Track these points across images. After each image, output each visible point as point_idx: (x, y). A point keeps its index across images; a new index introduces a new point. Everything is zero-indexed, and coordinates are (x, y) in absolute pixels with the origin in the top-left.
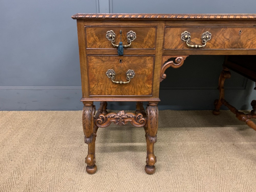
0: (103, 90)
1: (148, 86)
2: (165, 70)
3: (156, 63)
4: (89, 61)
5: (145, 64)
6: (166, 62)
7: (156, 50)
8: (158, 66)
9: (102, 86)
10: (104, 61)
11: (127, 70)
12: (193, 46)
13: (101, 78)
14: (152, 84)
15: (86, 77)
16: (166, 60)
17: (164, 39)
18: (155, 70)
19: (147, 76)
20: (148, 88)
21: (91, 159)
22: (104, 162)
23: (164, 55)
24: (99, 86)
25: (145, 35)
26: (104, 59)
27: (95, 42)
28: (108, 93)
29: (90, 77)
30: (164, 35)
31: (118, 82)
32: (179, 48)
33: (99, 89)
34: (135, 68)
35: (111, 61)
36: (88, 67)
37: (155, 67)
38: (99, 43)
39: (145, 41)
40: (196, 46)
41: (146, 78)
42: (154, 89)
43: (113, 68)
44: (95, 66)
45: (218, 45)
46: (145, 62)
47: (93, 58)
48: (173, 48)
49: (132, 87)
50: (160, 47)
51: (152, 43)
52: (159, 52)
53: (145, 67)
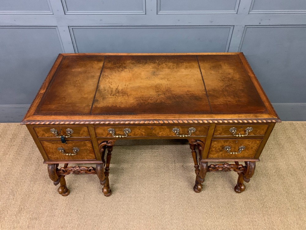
0: (59, 157)
1: (92, 155)
2: (102, 147)
3: (93, 144)
4: (43, 144)
5: (85, 145)
6: (101, 143)
7: (91, 138)
8: (95, 145)
9: (57, 156)
10: (53, 144)
11: (73, 147)
12: (117, 137)
13: (55, 151)
14: (95, 154)
15: (44, 151)
16: (101, 142)
17: (95, 132)
18: (94, 147)
19: (89, 150)
20: (92, 156)
21: (62, 190)
22: (77, 185)
23: (98, 140)
24: (54, 156)
25: (80, 130)
26: (53, 143)
27: (43, 135)
28: (62, 158)
29: (46, 151)
30: (95, 131)
31: (67, 154)
32: (108, 137)
33: (55, 156)
34: (78, 146)
35: (58, 143)
36: (43, 147)
37: (94, 146)
38: (46, 135)
39: (81, 133)
40: (120, 137)
41: (88, 152)
42: (96, 156)
43: (61, 147)
44: (48, 146)
45: (137, 135)
46: (85, 143)
47: (44, 142)
48: (104, 137)
49: (80, 155)
50: (94, 136)
51: (86, 134)
52: (94, 139)
53: (86, 146)
